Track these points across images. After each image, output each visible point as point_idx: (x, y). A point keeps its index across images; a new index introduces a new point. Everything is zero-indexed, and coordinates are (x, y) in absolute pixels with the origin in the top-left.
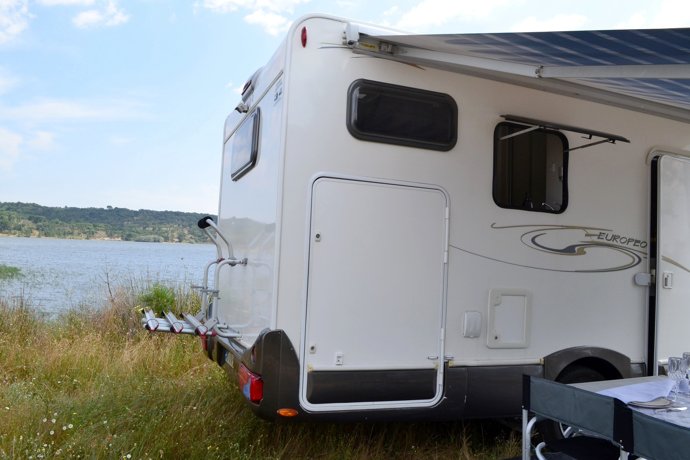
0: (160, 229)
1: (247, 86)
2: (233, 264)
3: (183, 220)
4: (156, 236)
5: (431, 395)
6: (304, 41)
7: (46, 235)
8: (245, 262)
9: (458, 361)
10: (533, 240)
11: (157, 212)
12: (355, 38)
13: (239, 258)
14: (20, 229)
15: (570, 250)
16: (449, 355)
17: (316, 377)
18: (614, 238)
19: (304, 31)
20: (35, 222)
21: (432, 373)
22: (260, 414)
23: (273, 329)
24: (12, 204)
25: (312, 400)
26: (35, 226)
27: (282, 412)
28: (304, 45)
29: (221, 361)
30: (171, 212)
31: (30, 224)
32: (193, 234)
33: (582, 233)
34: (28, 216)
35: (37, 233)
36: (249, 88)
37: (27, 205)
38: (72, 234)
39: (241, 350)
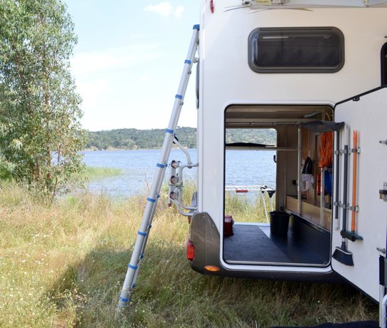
2: (190, 167)
6: (212, 8)
7: (142, 147)
14: (126, 145)
19: (212, 2)
20: (135, 140)
22: (194, 268)
24: (121, 130)
26: (135, 142)
27: (207, 268)
28: (213, 12)
31: (132, 141)
34: (130, 136)
35: (136, 146)
37: (129, 130)
38: (156, 146)
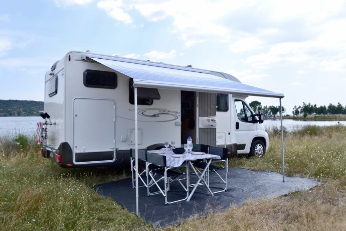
0: (7, 109)
1: (53, 67)
2: (51, 125)
3: (19, 104)
4: (5, 113)
5: (112, 159)
8: (55, 124)
9: (120, 149)
10: (142, 113)
11: (5, 101)
12: (85, 58)
13: (53, 122)
15: (154, 116)
16: (117, 147)
17: (77, 155)
18: (169, 111)
19: (69, 56)
21: (112, 152)
22: (62, 166)
23: (64, 142)
25: (77, 161)
27: (68, 165)
28: (70, 60)
29: (48, 156)
30: (13, 100)
32: (25, 111)
33: (158, 111)
36: (54, 68)
39: (55, 151)
